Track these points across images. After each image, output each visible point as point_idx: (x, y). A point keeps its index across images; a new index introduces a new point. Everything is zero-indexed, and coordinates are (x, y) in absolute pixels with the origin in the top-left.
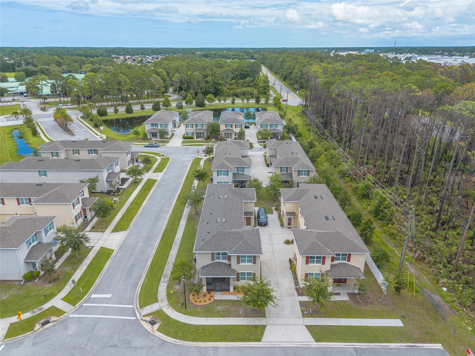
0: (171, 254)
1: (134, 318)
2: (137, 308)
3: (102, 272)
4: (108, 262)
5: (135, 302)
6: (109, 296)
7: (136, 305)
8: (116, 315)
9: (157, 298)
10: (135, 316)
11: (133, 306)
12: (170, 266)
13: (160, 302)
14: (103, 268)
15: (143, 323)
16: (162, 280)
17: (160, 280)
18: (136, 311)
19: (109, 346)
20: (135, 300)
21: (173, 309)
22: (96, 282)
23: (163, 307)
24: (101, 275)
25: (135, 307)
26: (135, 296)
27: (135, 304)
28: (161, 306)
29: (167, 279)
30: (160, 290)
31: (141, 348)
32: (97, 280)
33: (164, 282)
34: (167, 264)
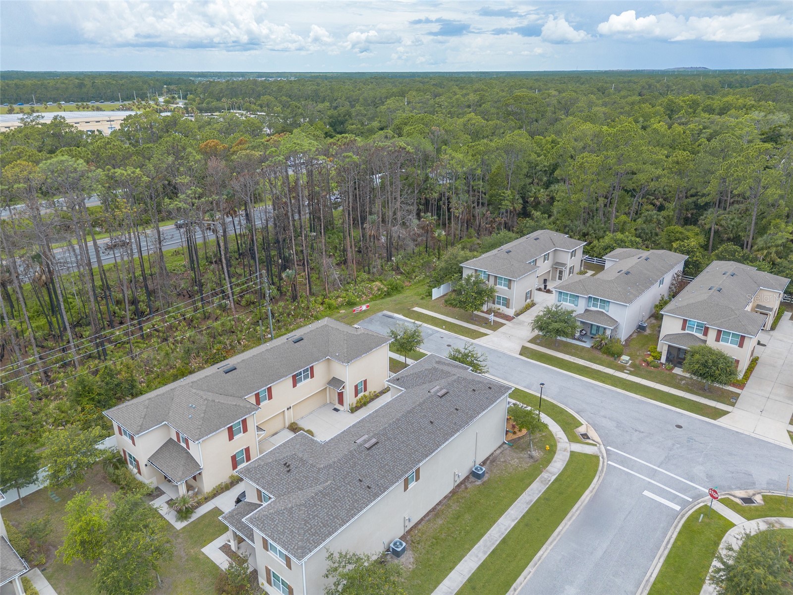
0: (513, 520)
1: (609, 448)
2: (603, 458)
3: (666, 552)
4: (654, 576)
5: (605, 466)
6: (646, 493)
7: (603, 462)
8: (636, 461)
9: (571, 455)
10: (607, 450)
11: (609, 462)
12: (529, 495)
13: (569, 450)
14: (666, 561)
15: (598, 440)
16: (553, 478)
17: (556, 480)
18: (605, 455)
19: (642, 432)
20: (605, 470)
21: (554, 435)
22: (676, 534)
23: (567, 443)
24: (667, 544)
25: (606, 461)
26: (603, 475)
27: (605, 464)
28: (568, 445)
29: (544, 475)
30: (563, 465)
31: (606, 417)
32: (674, 536)
33: (551, 473)
34: (531, 501)
